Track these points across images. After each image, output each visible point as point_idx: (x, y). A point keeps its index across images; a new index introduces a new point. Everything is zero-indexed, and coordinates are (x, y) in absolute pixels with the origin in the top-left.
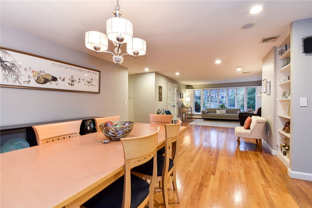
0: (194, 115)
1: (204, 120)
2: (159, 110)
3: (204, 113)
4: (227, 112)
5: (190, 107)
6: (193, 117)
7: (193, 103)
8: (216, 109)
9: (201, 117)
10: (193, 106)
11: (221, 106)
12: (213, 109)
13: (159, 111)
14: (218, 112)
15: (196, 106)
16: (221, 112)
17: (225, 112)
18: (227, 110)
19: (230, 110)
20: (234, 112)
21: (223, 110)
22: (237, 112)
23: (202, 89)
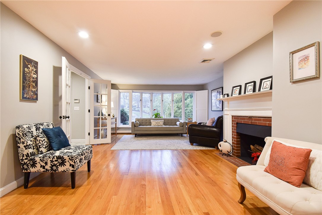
0: (119, 128)
1: (135, 137)
2: (18, 127)
3: (135, 126)
4: (165, 124)
5: (114, 116)
6: (118, 132)
7: (118, 110)
8: (150, 120)
9: (130, 132)
10: (118, 115)
11: (156, 115)
12: (146, 120)
13: (17, 131)
14: (154, 124)
15: (122, 115)
16: (158, 123)
17: (163, 123)
18: (164, 120)
19: (168, 120)
20: (172, 123)
21: (160, 121)
22: (176, 123)
23: (131, 91)
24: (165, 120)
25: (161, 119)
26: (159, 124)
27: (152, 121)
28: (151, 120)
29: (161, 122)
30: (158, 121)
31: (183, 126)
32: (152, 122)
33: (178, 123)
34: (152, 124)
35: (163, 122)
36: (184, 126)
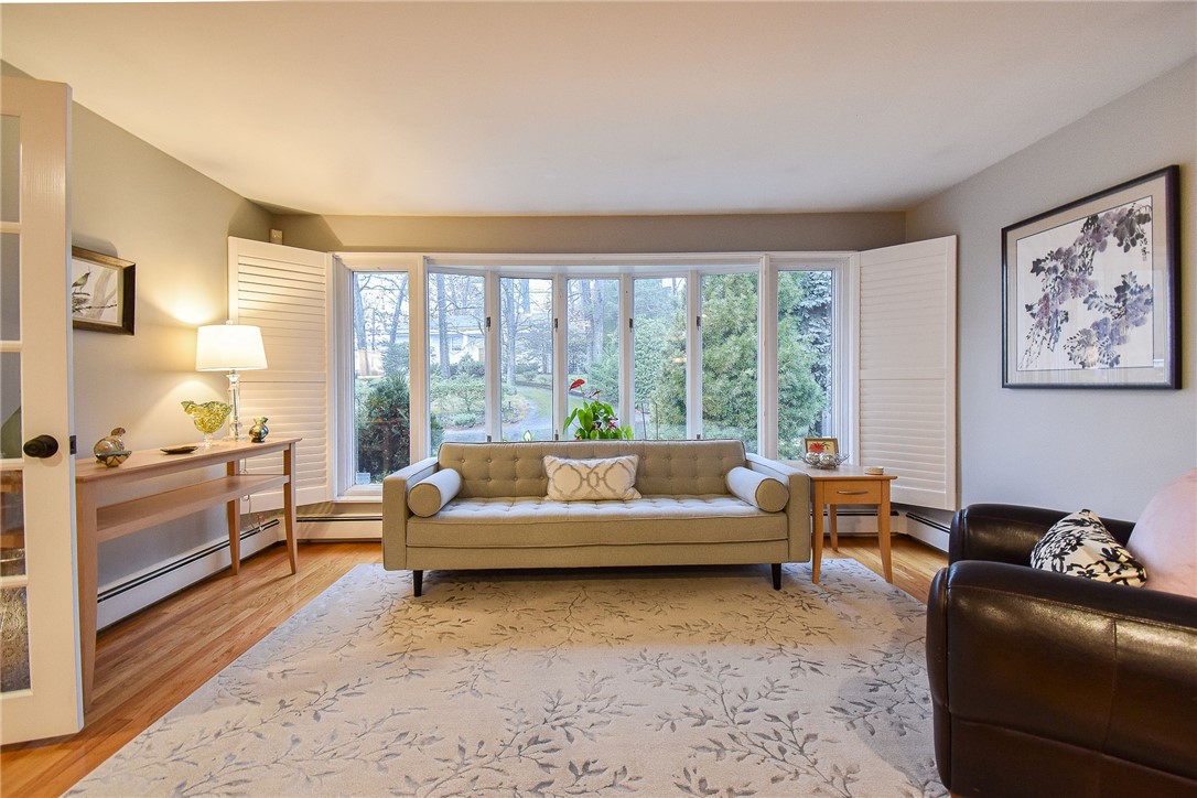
3: (410, 514)
4: (642, 487)
6: (333, 530)
14: (564, 488)
16: (593, 476)
17: (629, 478)
18: (642, 457)
19: (667, 452)
20: (695, 475)
21: (609, 461)
22: (723, 475)
23: (418, 257)
24: (642, 451)
25: (618, 452)
26: (603, 491)
27: (551, 463)
28: (548, 460)
29: (618, 472)
30: (592, 463)
31: (784, 511)
32: (550, 472)
33: (739, 478)
34: (551, 490)
35: (633, 471)
36: (791, 510)
